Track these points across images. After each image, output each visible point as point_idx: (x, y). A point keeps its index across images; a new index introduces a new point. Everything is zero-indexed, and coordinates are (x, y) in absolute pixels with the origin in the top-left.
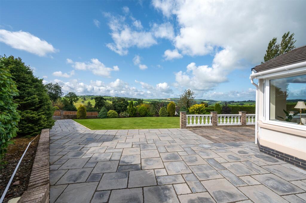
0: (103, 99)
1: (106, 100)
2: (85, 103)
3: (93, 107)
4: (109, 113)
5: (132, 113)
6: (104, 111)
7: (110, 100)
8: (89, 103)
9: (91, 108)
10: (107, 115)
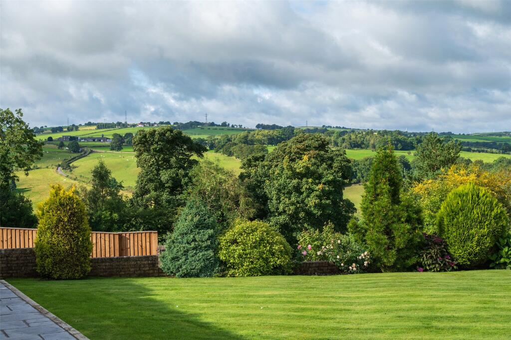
0: (187, 140)
1: (199, 148)
2: (76, 172)
3: (126, 195)
4: (234, 242)
5: (392, 239)
6: (197, 226)
7: (226, 147)
8: (101, 175)
9: (117, 205)
10: (216, 250)
